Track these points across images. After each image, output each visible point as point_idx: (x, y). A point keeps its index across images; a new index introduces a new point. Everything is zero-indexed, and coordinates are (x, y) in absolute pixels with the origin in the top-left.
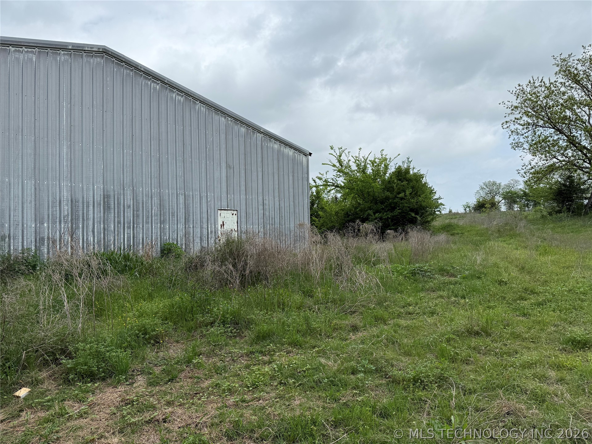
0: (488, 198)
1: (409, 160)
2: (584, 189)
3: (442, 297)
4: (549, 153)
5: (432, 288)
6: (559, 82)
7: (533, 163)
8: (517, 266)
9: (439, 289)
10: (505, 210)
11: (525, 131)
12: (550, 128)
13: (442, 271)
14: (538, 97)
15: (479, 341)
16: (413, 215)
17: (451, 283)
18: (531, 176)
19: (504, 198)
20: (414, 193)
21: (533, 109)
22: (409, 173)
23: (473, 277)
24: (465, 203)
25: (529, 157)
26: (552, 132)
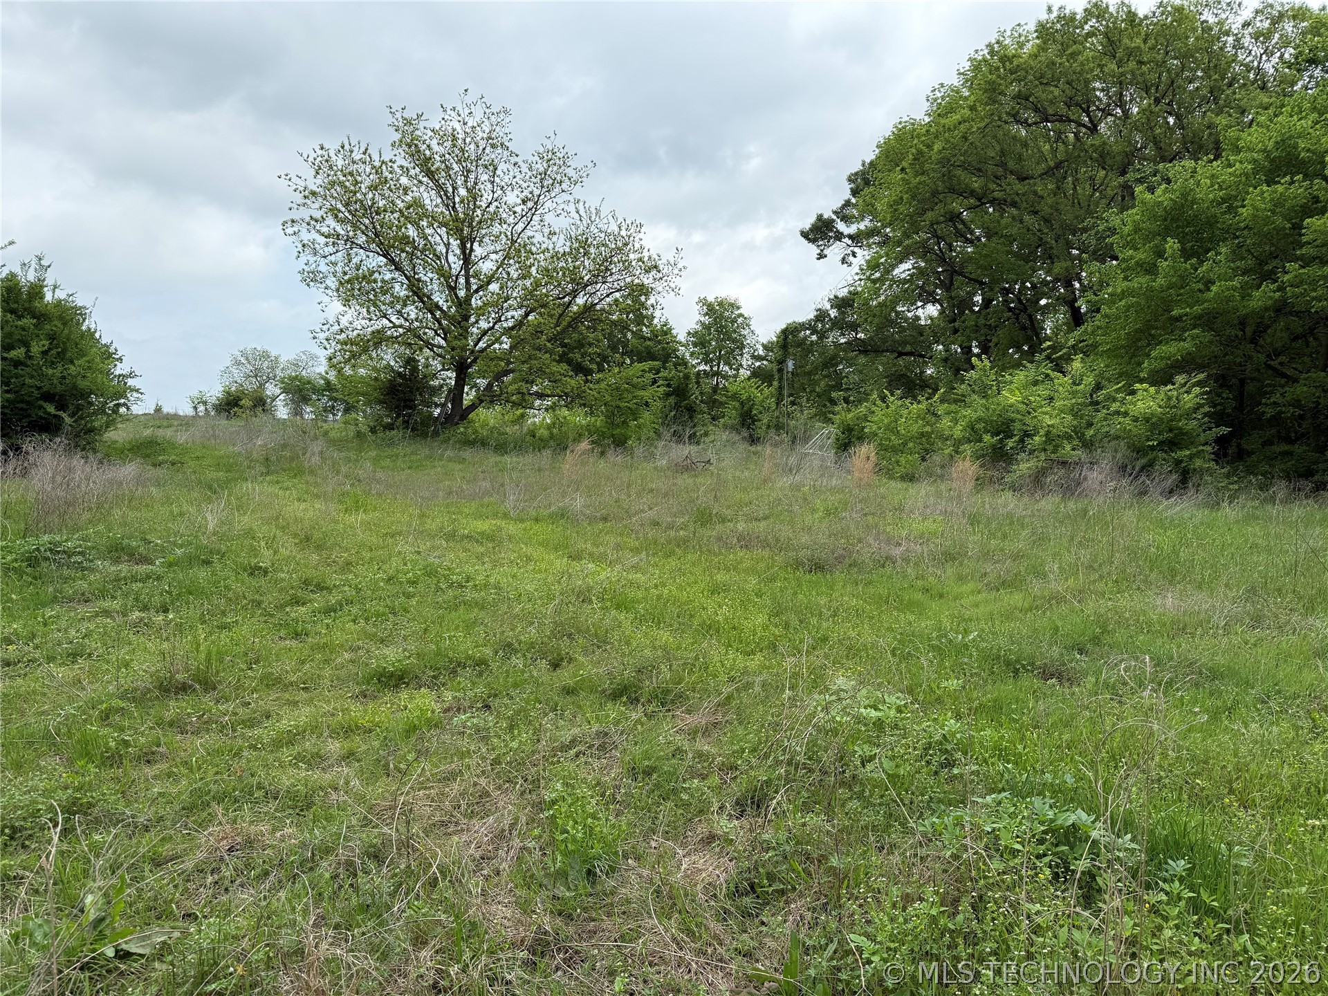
0: (251, 385)
1: (43, 262)
2: (434, 387)
3: (106, 613)
4: (375, 305)
5: (83, 594)
6: (398, 163)
7: (344, 322)
8: (295, 535)
9: (103, 594)
10: (286, 417)
11: (331, 249)
12: (378, 254)
13: (117, 552)
14: (357, 182)
15: (184, 704)
16: (51, 409)
17: (134, 579)
18: (339, 347)
19: (285, 391)
20: (54, 352)
21: (347, 205)
22: (42, 298)
23: (191, 561)
24: (196, 394)
25: (337, 306)
26: (382, 264)
